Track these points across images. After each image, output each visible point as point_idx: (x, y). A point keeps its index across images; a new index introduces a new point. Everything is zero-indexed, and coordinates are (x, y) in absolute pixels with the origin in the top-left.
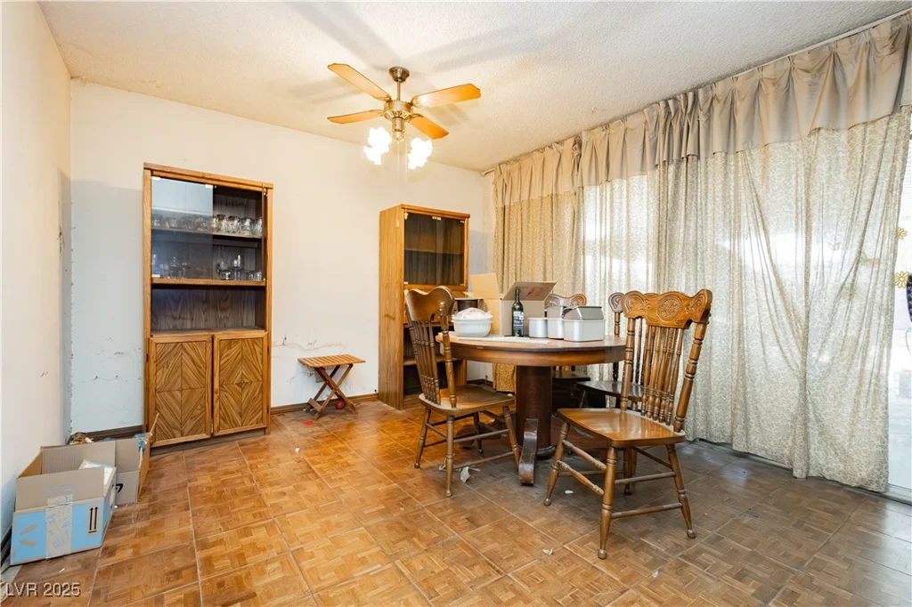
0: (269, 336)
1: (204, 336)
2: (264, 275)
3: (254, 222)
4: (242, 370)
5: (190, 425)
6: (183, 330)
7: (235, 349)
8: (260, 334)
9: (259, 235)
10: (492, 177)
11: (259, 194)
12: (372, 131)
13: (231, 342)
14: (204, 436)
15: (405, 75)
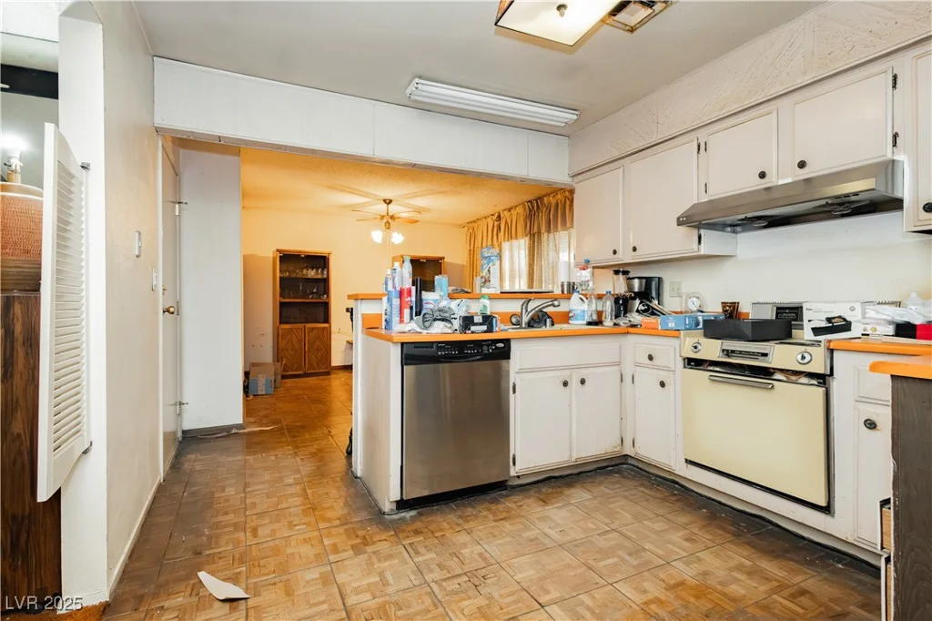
0: (330, 326)
1: (301, 325)
2: (328, 296)
3: (322, 271)
4: (318, 343)
5: (295, 366)
6: (290, 323)
7: (315, 332)
8: (326, 325)
9: (325, 276)
10: (466, 229)
11: (325, 257)
12: (373, 232)
13: (313, 329)
14: (301, 372)
15: (390, 201)
